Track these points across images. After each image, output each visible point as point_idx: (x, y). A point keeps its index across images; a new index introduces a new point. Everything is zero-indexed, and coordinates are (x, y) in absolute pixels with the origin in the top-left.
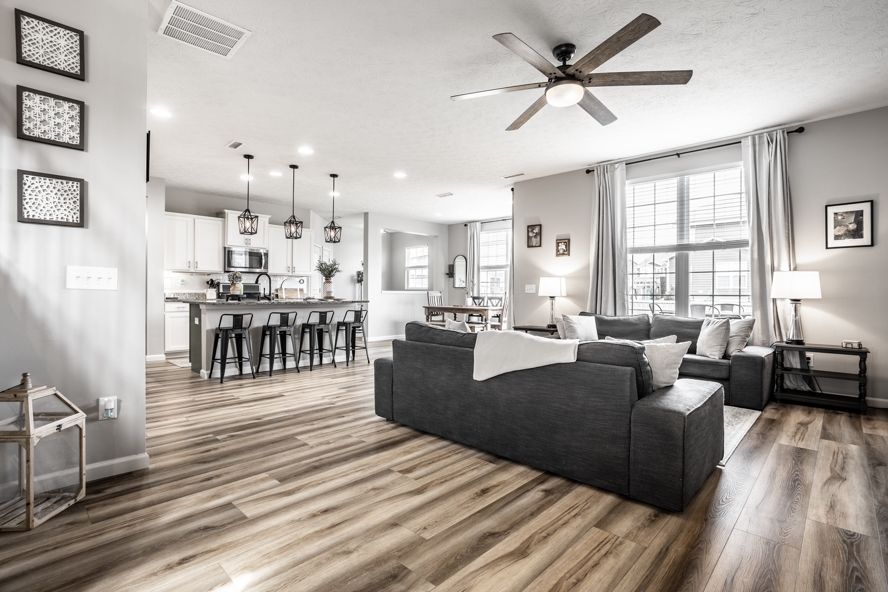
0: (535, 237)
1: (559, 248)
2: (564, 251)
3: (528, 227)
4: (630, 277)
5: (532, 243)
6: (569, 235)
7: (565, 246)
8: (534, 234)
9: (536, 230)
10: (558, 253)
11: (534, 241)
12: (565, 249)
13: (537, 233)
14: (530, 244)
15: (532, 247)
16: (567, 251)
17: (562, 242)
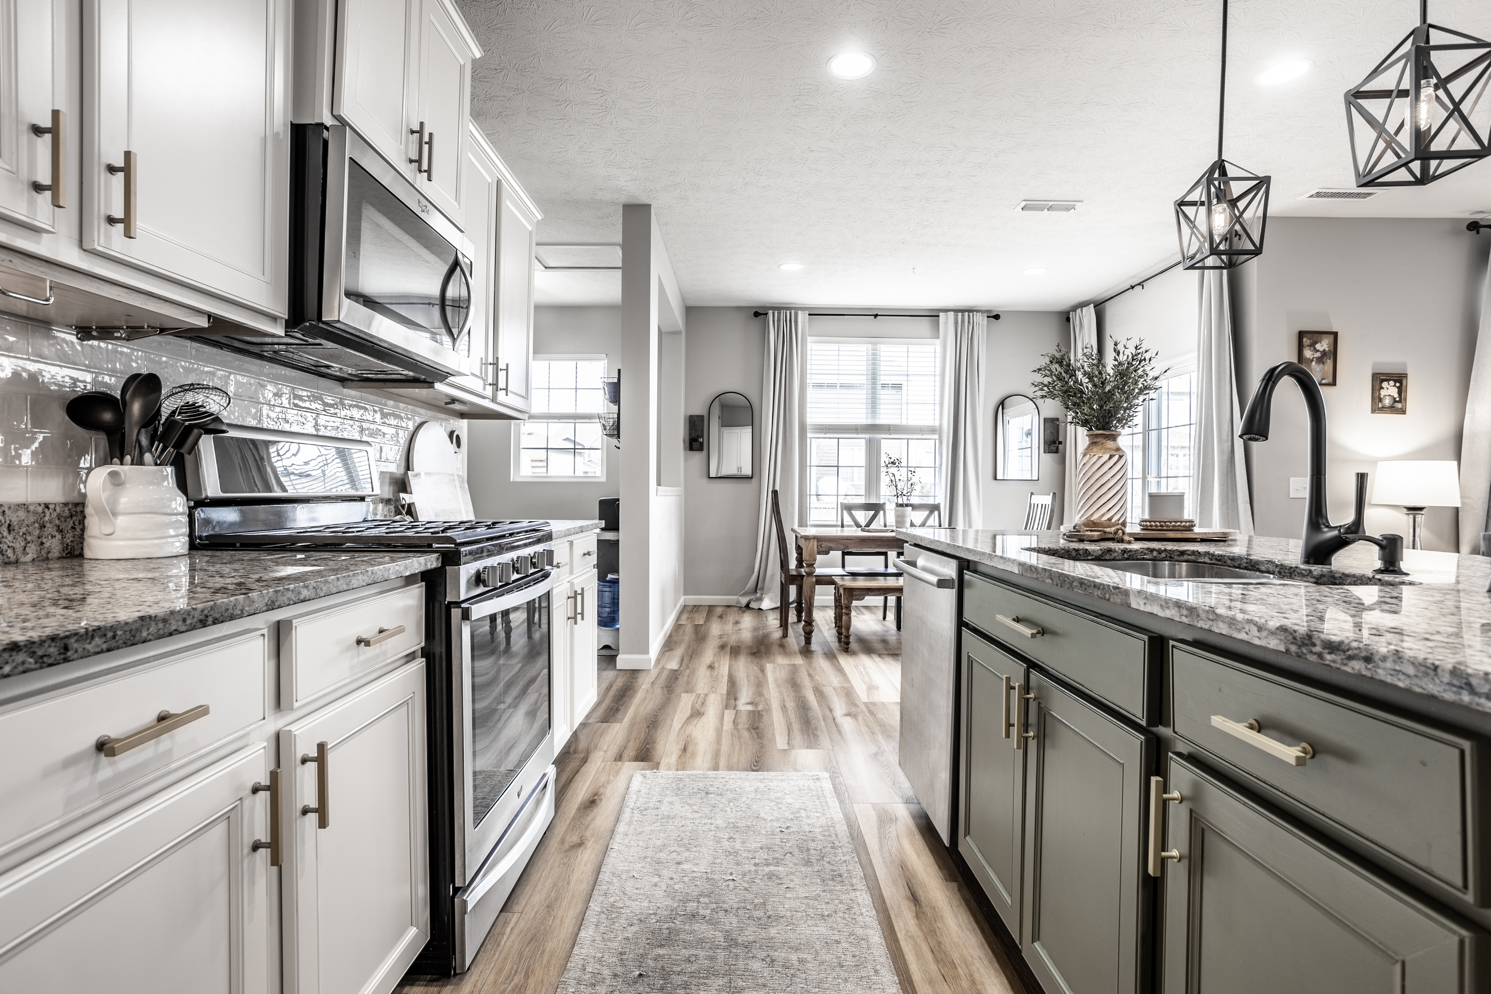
0: (1320, 360)
1: (1383, 393)
2: (1395, 401)
3: (1301, 335)
6: (1405, 365)
7: (1396, 390)
8: (1318, 355)
9: (1324, 345)
10: (1380, 405)
11: (1318, 371)
12: (1396, 395)
13: (1324, 353)
16: (1400, 401)
17: (1388, 380)
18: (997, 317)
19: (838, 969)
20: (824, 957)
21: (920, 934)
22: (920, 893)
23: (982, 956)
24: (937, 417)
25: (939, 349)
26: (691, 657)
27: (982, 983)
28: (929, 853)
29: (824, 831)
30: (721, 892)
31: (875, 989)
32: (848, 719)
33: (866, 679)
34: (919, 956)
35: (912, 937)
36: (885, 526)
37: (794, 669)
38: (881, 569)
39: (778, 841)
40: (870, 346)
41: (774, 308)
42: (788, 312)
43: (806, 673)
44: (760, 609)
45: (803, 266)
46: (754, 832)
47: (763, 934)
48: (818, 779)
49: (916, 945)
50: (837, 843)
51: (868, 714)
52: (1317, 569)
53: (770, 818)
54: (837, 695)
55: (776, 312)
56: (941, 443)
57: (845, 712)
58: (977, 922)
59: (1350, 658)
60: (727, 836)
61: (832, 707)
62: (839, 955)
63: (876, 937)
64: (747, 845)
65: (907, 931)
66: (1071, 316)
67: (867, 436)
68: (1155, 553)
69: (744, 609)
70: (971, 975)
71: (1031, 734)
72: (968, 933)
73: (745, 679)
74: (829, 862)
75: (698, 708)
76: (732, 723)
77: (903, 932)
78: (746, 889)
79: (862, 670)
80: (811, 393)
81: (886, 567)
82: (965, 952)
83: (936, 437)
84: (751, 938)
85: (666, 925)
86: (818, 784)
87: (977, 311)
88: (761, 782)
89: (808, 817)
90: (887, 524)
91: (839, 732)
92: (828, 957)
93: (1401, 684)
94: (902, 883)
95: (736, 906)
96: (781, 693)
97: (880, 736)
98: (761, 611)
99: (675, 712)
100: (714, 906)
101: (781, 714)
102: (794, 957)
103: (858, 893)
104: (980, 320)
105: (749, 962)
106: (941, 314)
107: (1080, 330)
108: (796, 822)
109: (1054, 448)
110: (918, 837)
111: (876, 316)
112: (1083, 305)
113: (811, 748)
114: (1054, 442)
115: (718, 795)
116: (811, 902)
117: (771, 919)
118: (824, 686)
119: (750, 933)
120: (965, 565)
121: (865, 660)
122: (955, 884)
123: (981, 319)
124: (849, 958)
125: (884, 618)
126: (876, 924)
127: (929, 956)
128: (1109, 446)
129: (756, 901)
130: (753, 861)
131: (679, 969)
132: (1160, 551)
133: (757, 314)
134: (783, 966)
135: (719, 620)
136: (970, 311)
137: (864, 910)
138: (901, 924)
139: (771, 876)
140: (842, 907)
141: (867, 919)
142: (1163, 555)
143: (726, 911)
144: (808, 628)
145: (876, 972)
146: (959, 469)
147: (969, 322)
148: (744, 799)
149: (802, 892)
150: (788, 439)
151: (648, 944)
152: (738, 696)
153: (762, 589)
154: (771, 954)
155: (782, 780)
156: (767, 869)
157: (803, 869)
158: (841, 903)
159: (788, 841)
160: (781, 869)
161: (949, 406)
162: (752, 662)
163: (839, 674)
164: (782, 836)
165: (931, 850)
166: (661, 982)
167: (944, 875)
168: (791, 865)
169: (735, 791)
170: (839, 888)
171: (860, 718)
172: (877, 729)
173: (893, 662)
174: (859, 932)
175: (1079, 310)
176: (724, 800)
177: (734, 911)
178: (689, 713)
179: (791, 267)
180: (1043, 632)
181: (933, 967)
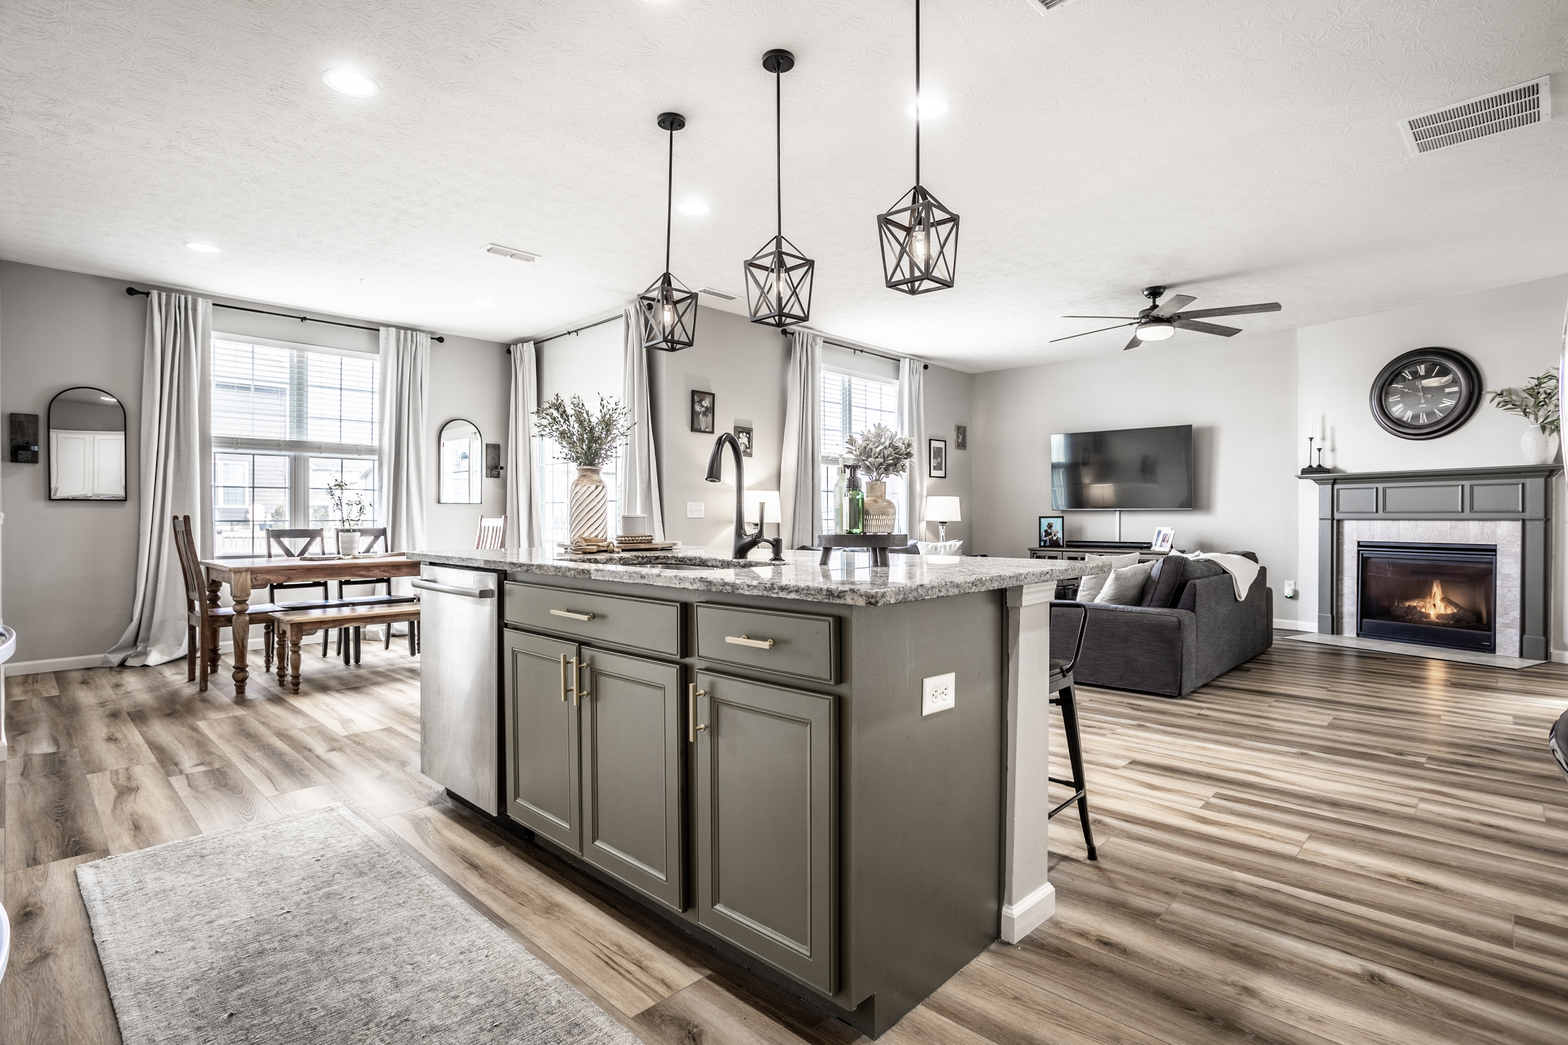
0: (705, 414)
1: (740, 441)
2: (747, 448)
3: (694, 393)
4: (824, 495)
5: (700, 425)
6: (751, 422)
7: (747, 439)
8: (703, 409)
9: (706, 403)
11: (703, 422)
12: (747, 444)
13: (707, 408)
14: (696, 426)
15: (700, 431)
16: (749, 448)
17: (742, 432)
18: (441, 340)
19: (433, 931)
20: (416, 929)
21: (489, 886)
22: (477, 862)
23: (543, 882)
24: (376, 437)
25: (378, 365)
26: (69, 735)
27: (551, 897)
28: (471, 834)
29: (364, 846)
30: (280, 926)
31: (471, 931)
32: (334, 753)
33: (335, 715)
34: (496, 899)
35: (484, 890)
36: (324, 554)
37: (238, 721)
38: (321, 601)
39: (318, 869)
40: (295, 352)
41: (161, 289)
42: (183, 297)
43: (256, 722)
44: (145, 666)
45: (220, 250)
46: (287, 870)
47: (348, 936)
48: (332, 810)
49: (490, 894)
50: (382, 852)
51: (354, 745)
52: (742, 561)
53: (298, 854)
54: (309, 735)
55: (164, 295)
56: (381, 464)
57: (326, 748)
58: (530, 864)
59: (790, 592)
60: (256, 883)
61: (308, 747)
62: (429, 923)
63: (455, 900)
64: (284, 882)
65: (479, 888)
66: (511, 349)
67: (292, 453)
68: (640, 559)
69: (118, 669)
70: (540, 895)
71: (585, 693)
72: (527, 872)
73: (176, 742)
74: (383, 867)
75: (124, 784)
76: (188, 789)
77: (476, 890)
78: (307, 914)
79: (325, 707)
80: (216, 395)
81: (326, 598)
82: (530, 884)
83: (376, 457)
84: (338, 944)
85: (233, 971)
86: (334, 814)
87: (421, 331)
88: (265, 829)
89: (339, 842)
90: (326, 551)
91: (331, 766)
92: (420, 928)
93: (810, 599)
94: (457, 859)
95: (304, 929)
96: (235, 746)
97: (377, 760)
98: (148, 669)
99: (90, 796)
100: (280, 937)
101: (249, 766)
102: (388, 940)
103: (423, 879)
104: (424, 341)
105: (346, 959)
106: (381, 329)
107: (521, 363)
108: (328, 849)
109: (496, 473)
110: (456, 826)
111: (304, 319)
112: (524, 341)
113: (306, 787)
114: (496, 468)
115: (218, 854)
116: (383, 900)
117: (347, 926)
118: (286, 730)
119: (333, 941)
120: (503, 576)
121: (321, 698)
122: (502, 847)
123: (425, 339)
124: (439, 921)
125: (325, 655)
126: (450, 892)
127: (504, 897)
128: (594, 479)
129: (324, 918)
130: (301, 892)
131: (274, 993)
132: (643, 558)
133: (131, 291)
134: (381, 949)
135: (84, 686)
136: (413, 329)
137: (435, 888)
138: (471, 886)
139: (328, 896)
140: (415, 892)
141: (441, 892)
142: (645, 560)
143: (296, 936)
144: (240, 676)
145: (467, 920)
146: (401, 492)
147: (412, 341)
148: (254, 848)
149: (368, 896)
150: (183, 452)
151: (221, 992)
152: (177, 760)
153: (147, 640)
154: (365, 945)
155: (290, 821)
156: (321, 893)
157: (358, 880)
158: (411, 890)
159: (329, 865)
160: (335, 887)
161: (391, 426)
162: (172, 723)
163: (299, 716)
164: (319, 863)
165: (471, 831)
166: (260, 1009)
167: (491, 844)
168: (344, 881)
169: (238, 844)
170: (402, 881)
171: (347, 750)
172: (371, 755)
173: (356, 695)
174: (439, 902)
175: (520, 345)
176: (230, 856)
177: (305, 933)
178: (114, 793)
179: (202, 247)
180: (594, 616)
181: (510, 901)
